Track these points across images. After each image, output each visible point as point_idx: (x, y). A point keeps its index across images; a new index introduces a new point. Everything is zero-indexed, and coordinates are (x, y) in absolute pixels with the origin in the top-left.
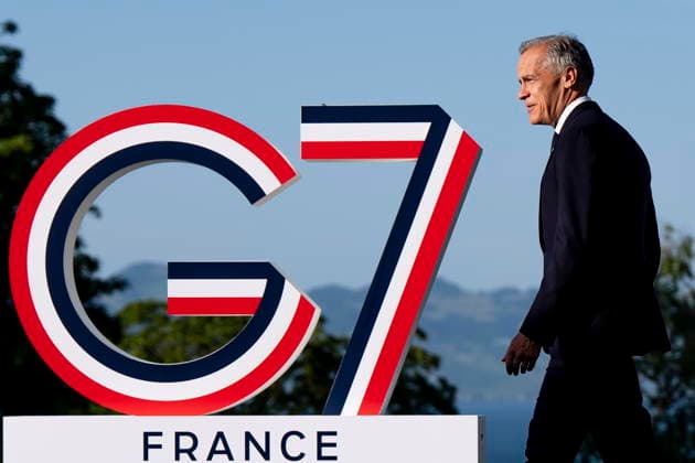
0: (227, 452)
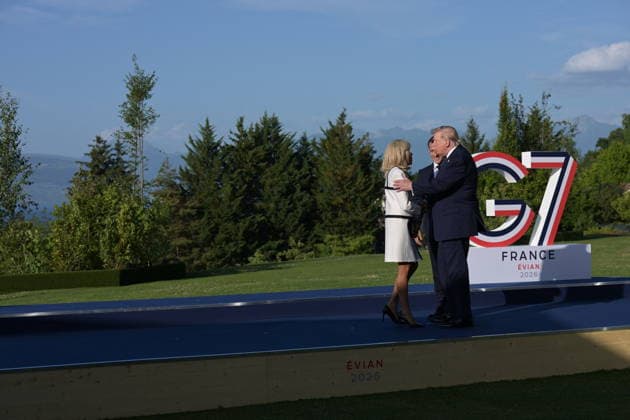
0: (525, 257)
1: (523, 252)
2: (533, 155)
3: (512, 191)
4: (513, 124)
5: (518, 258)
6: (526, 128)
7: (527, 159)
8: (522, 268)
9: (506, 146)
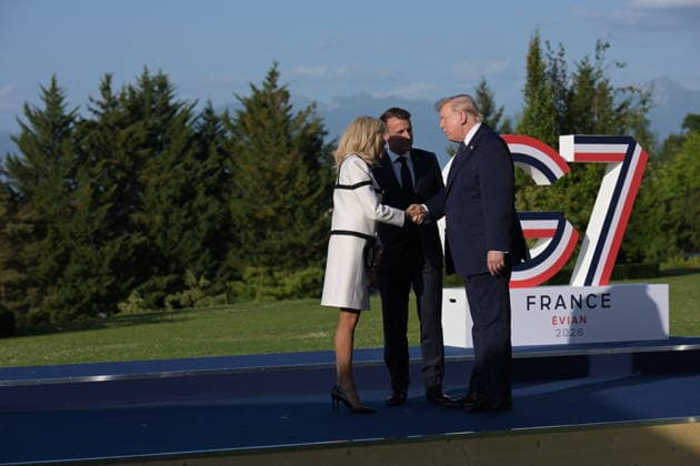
0: (563, 305)
1: (560, 297)
2: (577, 141)
3: (545, 198)
4: (548, 91)
5: (553, 305)
6: (570, 97)
7: (568, 147)
8: (558, 322)
9: (537, 126)
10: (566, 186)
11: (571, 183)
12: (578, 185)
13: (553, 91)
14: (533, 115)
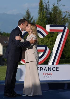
0: (46, 70)
1: (45, 68)
2: (50, 26)
3: (43, 41)
4: (44, 12)
5: (43, 70)
6: (50, 14)
7: (48, 28)
8: (45, 74)
9: (42, 22)
10: (49, 38)
11: (50, 37)
12: (52, 38)
13: (46, 12)
14: (41, 19)
